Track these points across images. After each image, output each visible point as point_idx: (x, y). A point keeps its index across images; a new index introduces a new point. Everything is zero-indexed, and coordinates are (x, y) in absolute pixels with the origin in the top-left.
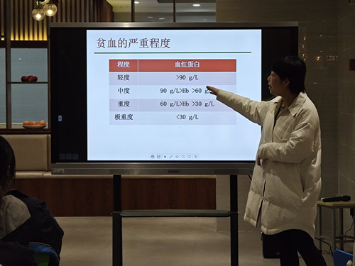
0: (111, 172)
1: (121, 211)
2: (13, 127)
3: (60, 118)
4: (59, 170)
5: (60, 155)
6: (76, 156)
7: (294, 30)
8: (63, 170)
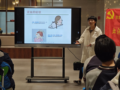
0: (31, 46)
1: (33, 57)
2: (8, 34)
3: (17, 32)
4: (16, 46)
5: (17, 42)
6: (21, 42)
7: (80, 9)
8: (18, 46)
